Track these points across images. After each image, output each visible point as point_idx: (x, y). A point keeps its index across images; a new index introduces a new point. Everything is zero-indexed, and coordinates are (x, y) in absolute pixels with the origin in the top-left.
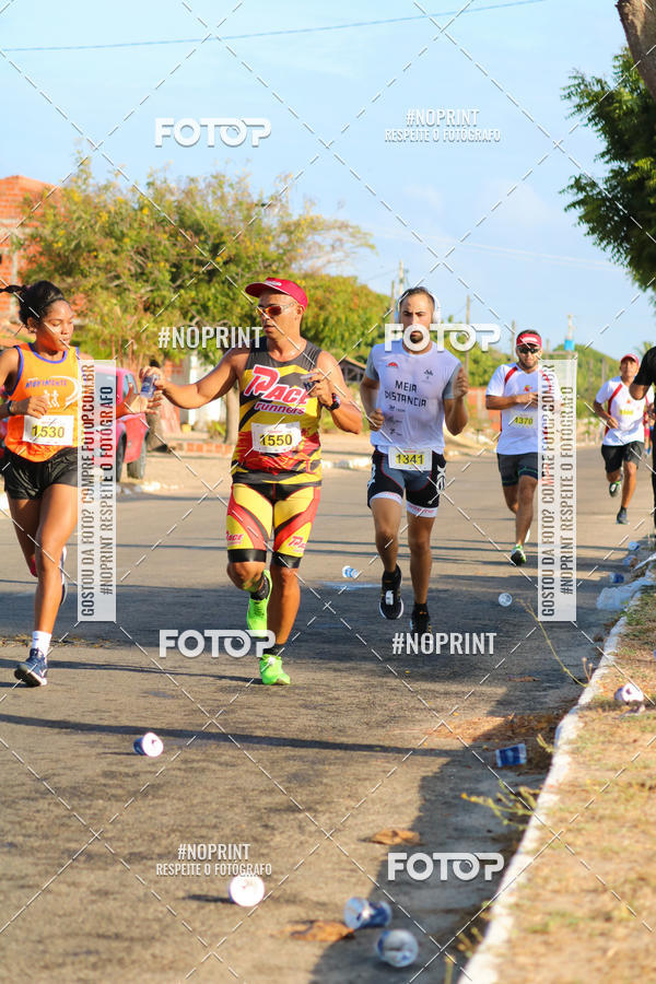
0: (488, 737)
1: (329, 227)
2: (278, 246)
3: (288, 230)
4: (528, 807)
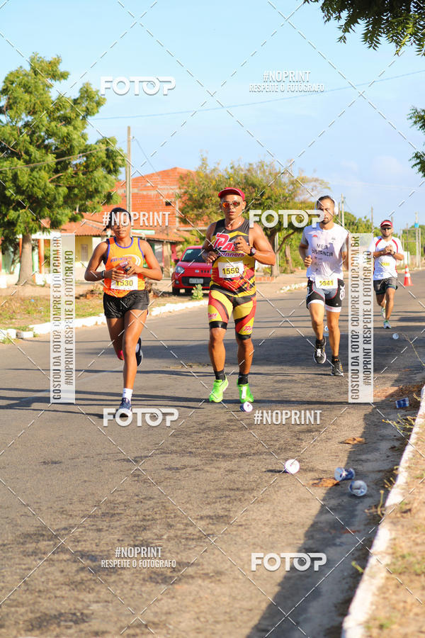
0: (392, 395)
1: (310, 181)
2: (289, 190)
3: (293, 183)
4: (411, 425)
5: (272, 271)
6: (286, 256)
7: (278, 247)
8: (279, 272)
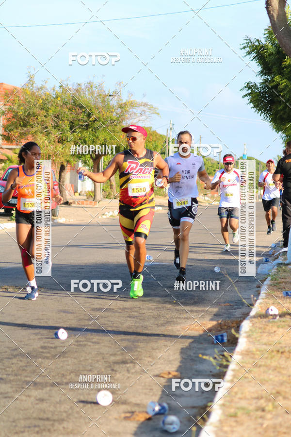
0: (210, 330)
1: (139, 105)
2: (117, 113)
3: (121, 107)
4: (228, 361)
5: (95, 196)
8: (102, 197)
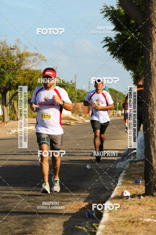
0: (84, 208)
1: (32, 55)
2: (17, 61)
3: (20, 56)
4: (96, 230)
5: (4, 119)
6: (14, 108)
7: (9, 101)
8: (9, 119)
